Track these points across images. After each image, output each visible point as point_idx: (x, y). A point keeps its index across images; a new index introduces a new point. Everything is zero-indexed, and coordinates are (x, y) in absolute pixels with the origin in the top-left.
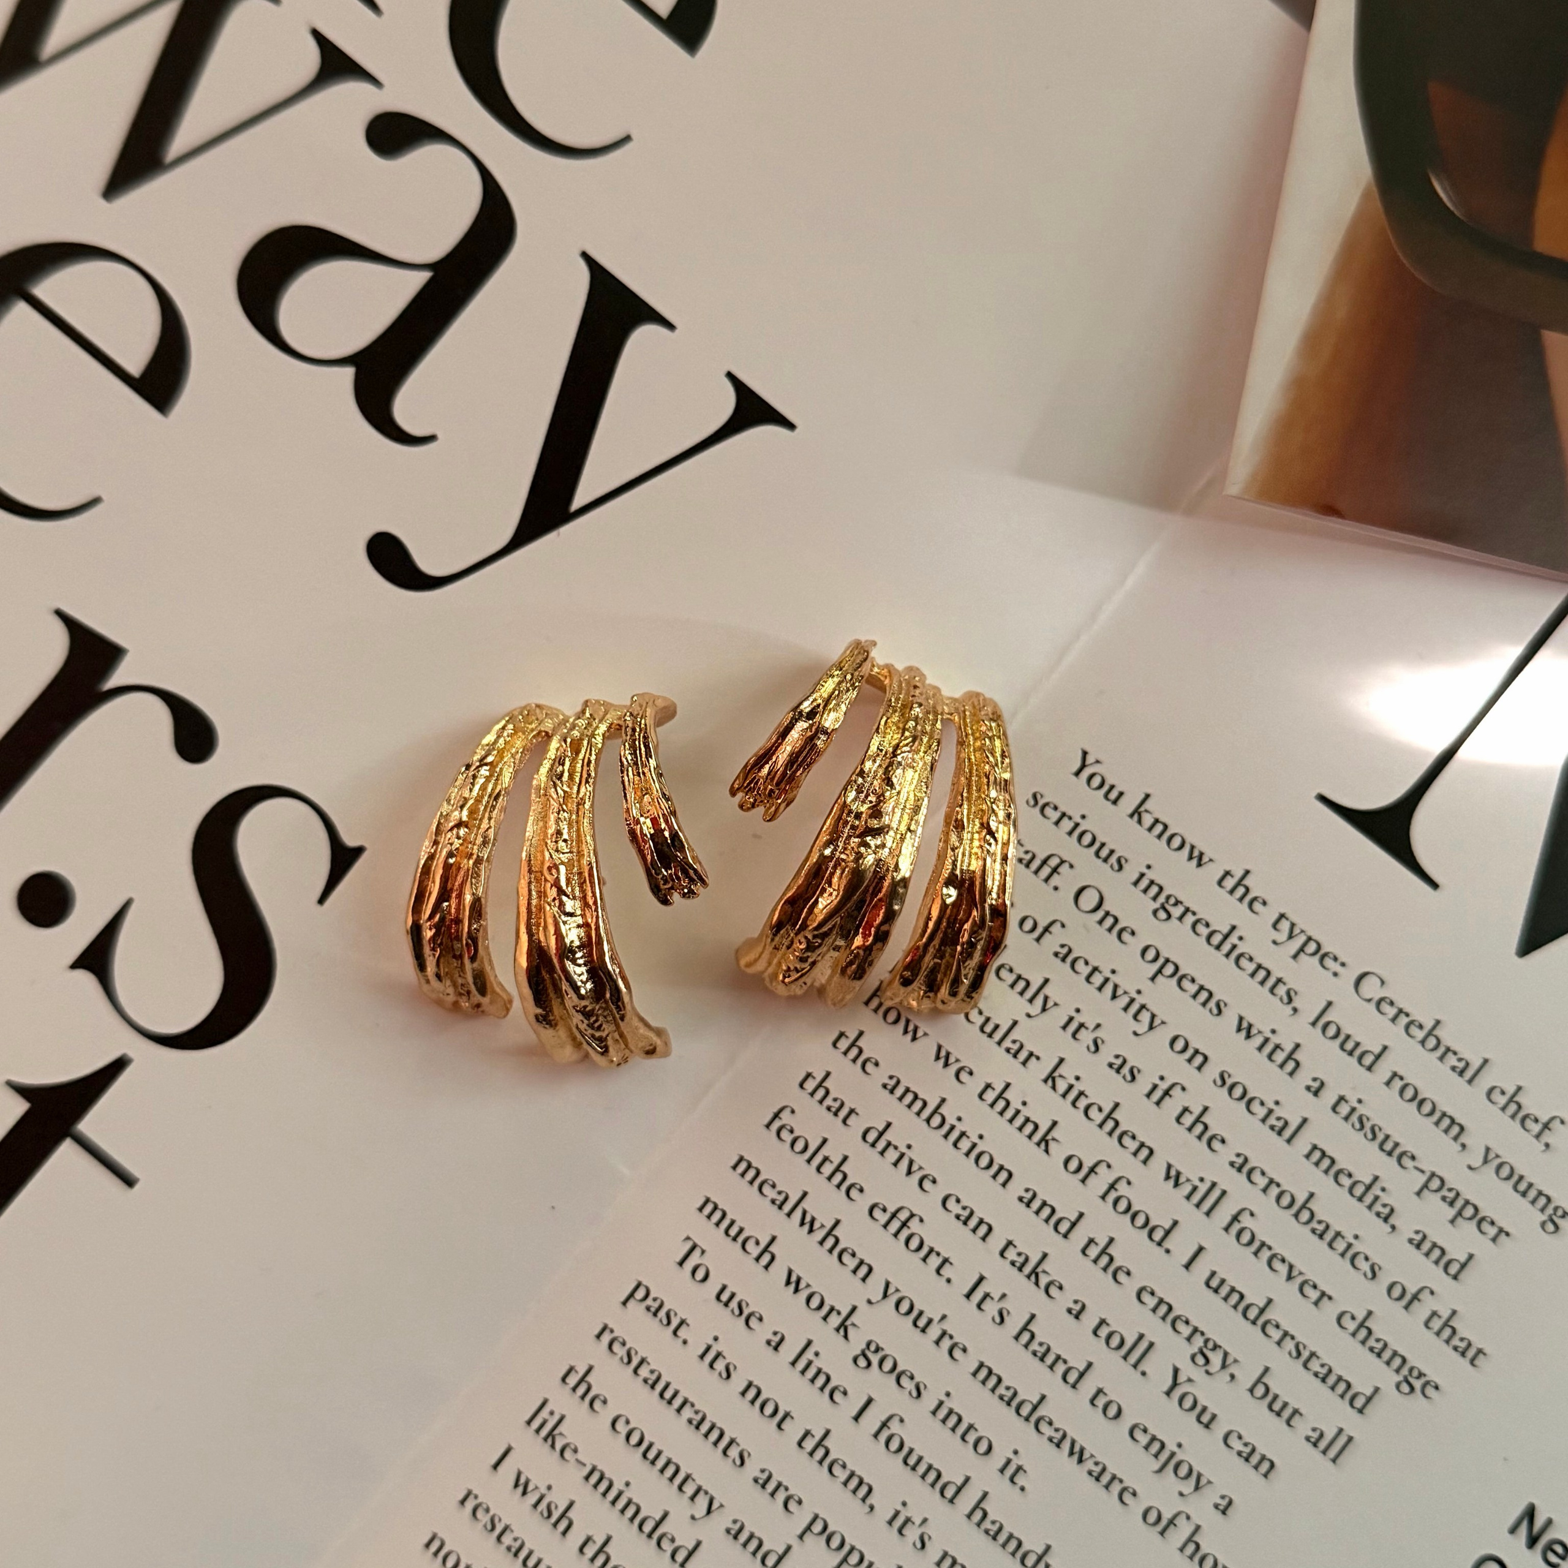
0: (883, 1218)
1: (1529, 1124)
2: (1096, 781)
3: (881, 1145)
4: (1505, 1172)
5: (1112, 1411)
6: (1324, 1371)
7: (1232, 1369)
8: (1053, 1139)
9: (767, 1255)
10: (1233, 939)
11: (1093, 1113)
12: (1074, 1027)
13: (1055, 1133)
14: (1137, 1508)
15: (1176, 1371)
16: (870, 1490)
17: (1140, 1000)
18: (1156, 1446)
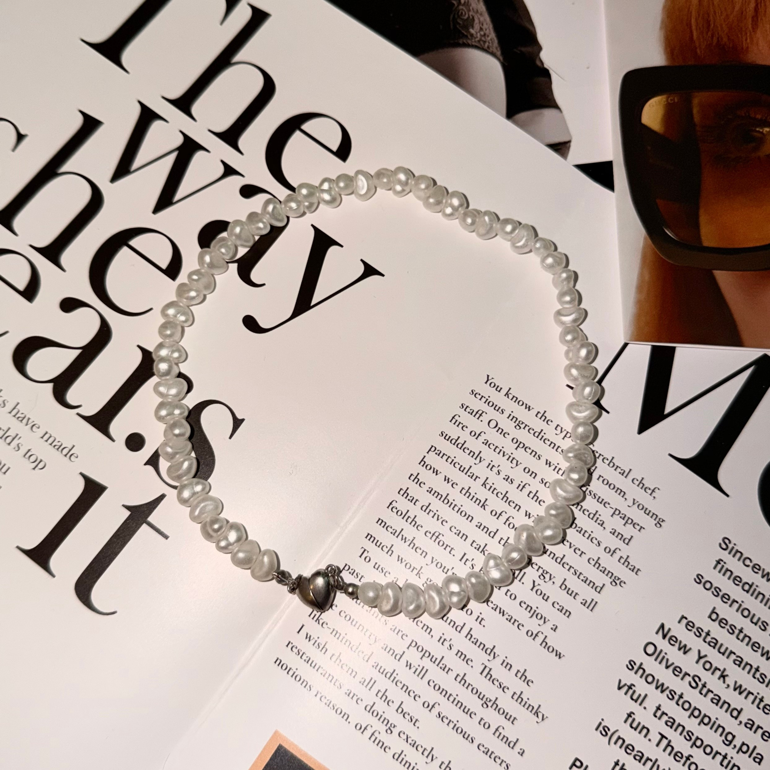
0: (430, 535)
1: (647, 490)
2: (493, 385)
3: (428, 511)
4: (641, 507)
5: (513, 597)
6: (585, 579)
7: (553, 580)
8: (487, 505)
9: (390, 551)
10: (542, 434)
11: (499, 495)
12: (490, 466)
13: (486, 503)
14: (524, 630)
15: (534, 582)
16: (431, 630)
17: (512, 456)
18: (529, 609)
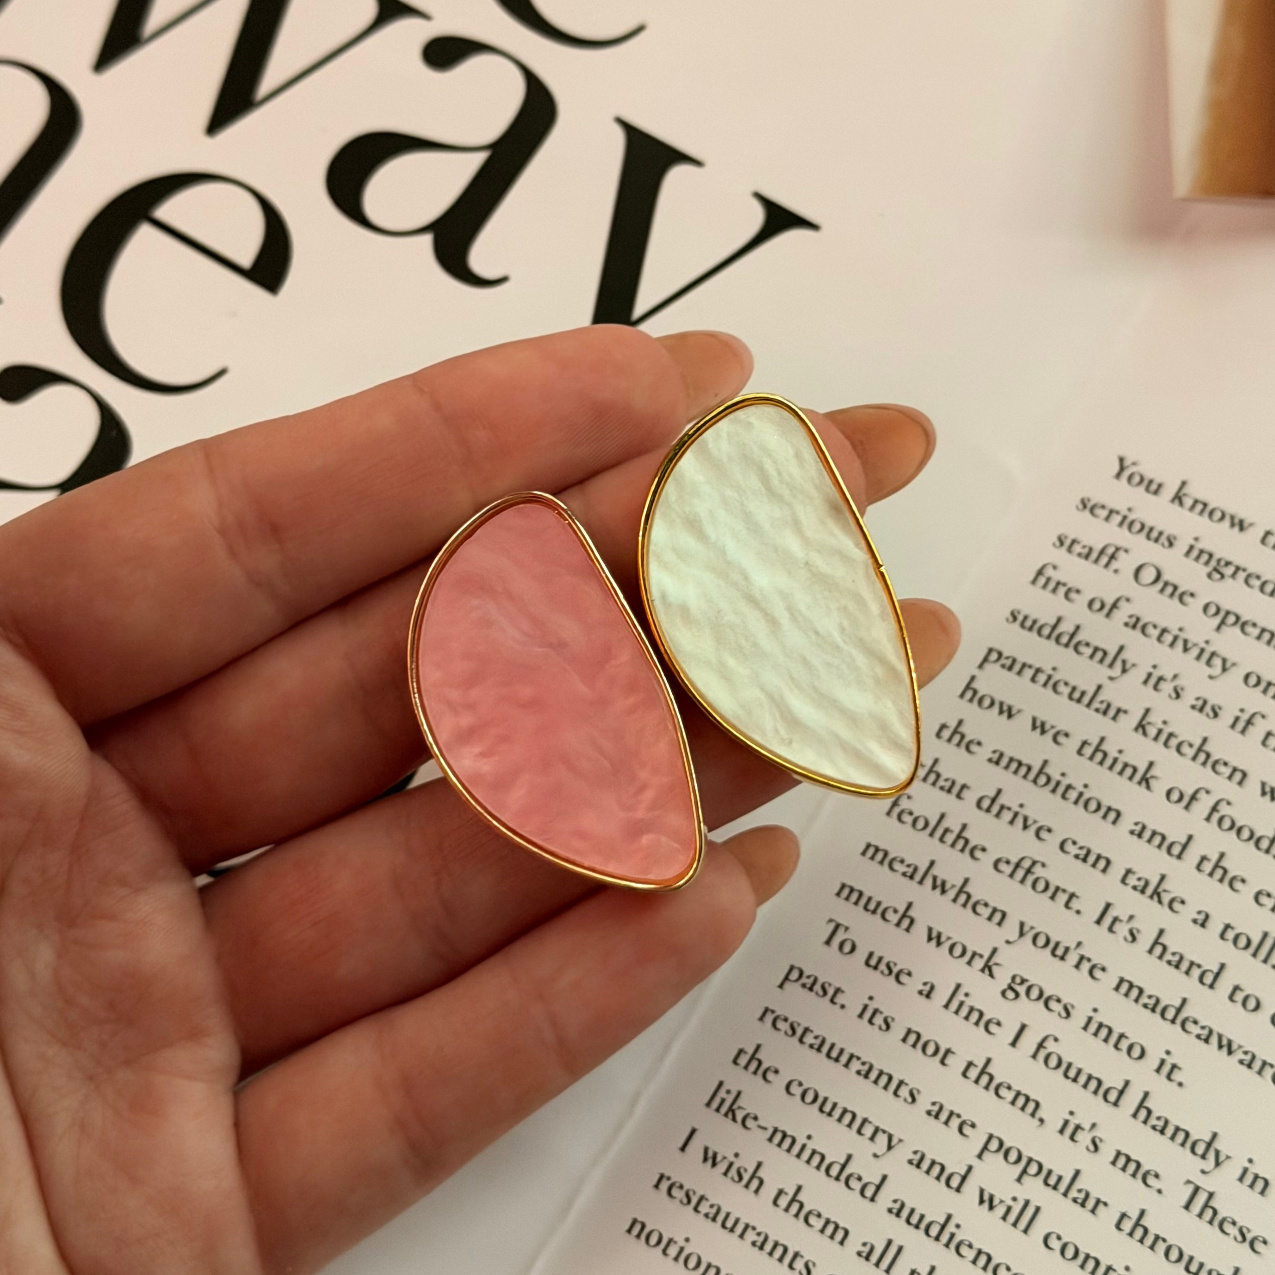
0: (1007, 869)
2: (1137, 479)
3: (995, 809)
5: (1251, 1004)
8: (1152, 777)
11: (1185, 749)
12: (1154, 681)
13: (1153, 772)
16: (1037, 1105)
17: (1210, 649)
